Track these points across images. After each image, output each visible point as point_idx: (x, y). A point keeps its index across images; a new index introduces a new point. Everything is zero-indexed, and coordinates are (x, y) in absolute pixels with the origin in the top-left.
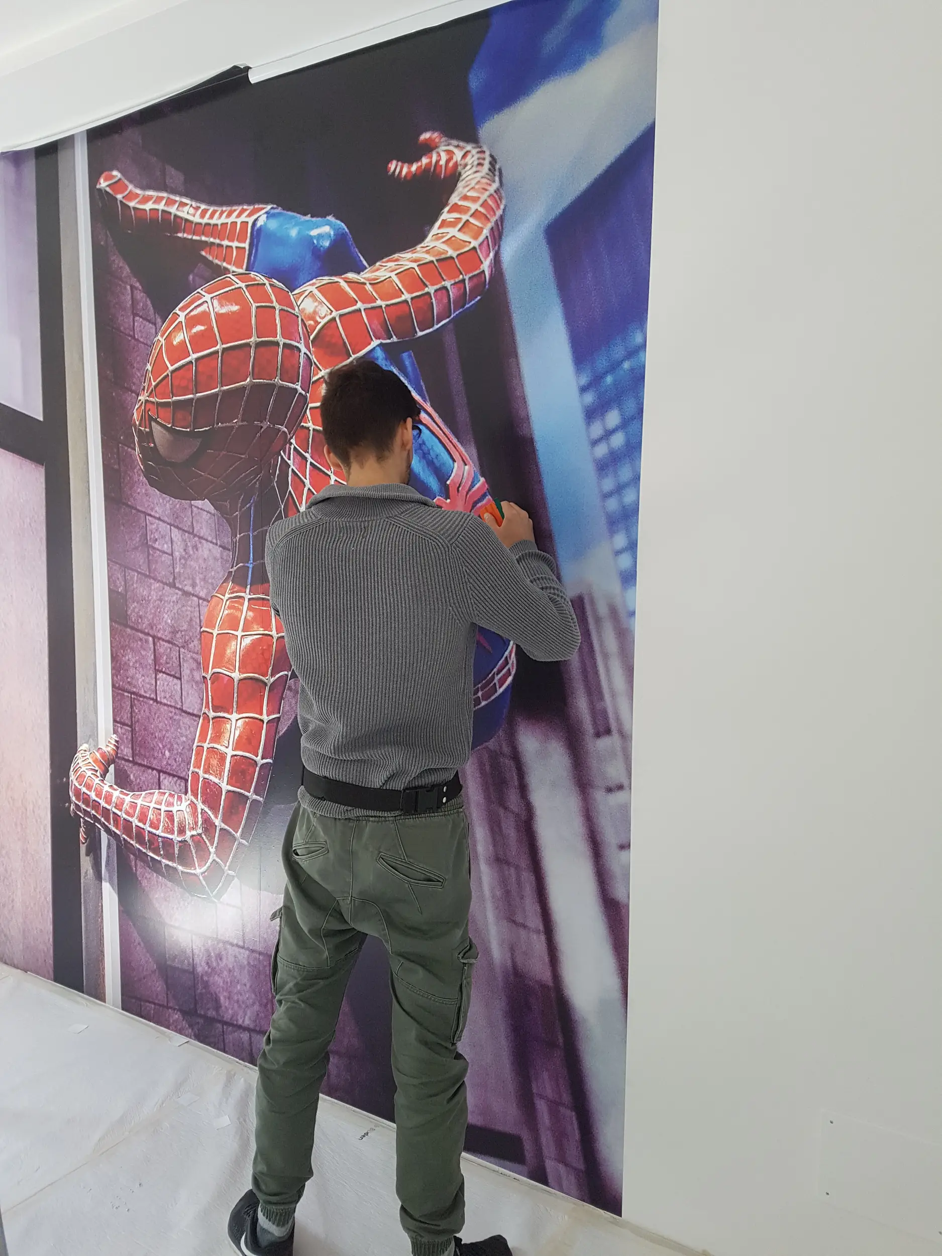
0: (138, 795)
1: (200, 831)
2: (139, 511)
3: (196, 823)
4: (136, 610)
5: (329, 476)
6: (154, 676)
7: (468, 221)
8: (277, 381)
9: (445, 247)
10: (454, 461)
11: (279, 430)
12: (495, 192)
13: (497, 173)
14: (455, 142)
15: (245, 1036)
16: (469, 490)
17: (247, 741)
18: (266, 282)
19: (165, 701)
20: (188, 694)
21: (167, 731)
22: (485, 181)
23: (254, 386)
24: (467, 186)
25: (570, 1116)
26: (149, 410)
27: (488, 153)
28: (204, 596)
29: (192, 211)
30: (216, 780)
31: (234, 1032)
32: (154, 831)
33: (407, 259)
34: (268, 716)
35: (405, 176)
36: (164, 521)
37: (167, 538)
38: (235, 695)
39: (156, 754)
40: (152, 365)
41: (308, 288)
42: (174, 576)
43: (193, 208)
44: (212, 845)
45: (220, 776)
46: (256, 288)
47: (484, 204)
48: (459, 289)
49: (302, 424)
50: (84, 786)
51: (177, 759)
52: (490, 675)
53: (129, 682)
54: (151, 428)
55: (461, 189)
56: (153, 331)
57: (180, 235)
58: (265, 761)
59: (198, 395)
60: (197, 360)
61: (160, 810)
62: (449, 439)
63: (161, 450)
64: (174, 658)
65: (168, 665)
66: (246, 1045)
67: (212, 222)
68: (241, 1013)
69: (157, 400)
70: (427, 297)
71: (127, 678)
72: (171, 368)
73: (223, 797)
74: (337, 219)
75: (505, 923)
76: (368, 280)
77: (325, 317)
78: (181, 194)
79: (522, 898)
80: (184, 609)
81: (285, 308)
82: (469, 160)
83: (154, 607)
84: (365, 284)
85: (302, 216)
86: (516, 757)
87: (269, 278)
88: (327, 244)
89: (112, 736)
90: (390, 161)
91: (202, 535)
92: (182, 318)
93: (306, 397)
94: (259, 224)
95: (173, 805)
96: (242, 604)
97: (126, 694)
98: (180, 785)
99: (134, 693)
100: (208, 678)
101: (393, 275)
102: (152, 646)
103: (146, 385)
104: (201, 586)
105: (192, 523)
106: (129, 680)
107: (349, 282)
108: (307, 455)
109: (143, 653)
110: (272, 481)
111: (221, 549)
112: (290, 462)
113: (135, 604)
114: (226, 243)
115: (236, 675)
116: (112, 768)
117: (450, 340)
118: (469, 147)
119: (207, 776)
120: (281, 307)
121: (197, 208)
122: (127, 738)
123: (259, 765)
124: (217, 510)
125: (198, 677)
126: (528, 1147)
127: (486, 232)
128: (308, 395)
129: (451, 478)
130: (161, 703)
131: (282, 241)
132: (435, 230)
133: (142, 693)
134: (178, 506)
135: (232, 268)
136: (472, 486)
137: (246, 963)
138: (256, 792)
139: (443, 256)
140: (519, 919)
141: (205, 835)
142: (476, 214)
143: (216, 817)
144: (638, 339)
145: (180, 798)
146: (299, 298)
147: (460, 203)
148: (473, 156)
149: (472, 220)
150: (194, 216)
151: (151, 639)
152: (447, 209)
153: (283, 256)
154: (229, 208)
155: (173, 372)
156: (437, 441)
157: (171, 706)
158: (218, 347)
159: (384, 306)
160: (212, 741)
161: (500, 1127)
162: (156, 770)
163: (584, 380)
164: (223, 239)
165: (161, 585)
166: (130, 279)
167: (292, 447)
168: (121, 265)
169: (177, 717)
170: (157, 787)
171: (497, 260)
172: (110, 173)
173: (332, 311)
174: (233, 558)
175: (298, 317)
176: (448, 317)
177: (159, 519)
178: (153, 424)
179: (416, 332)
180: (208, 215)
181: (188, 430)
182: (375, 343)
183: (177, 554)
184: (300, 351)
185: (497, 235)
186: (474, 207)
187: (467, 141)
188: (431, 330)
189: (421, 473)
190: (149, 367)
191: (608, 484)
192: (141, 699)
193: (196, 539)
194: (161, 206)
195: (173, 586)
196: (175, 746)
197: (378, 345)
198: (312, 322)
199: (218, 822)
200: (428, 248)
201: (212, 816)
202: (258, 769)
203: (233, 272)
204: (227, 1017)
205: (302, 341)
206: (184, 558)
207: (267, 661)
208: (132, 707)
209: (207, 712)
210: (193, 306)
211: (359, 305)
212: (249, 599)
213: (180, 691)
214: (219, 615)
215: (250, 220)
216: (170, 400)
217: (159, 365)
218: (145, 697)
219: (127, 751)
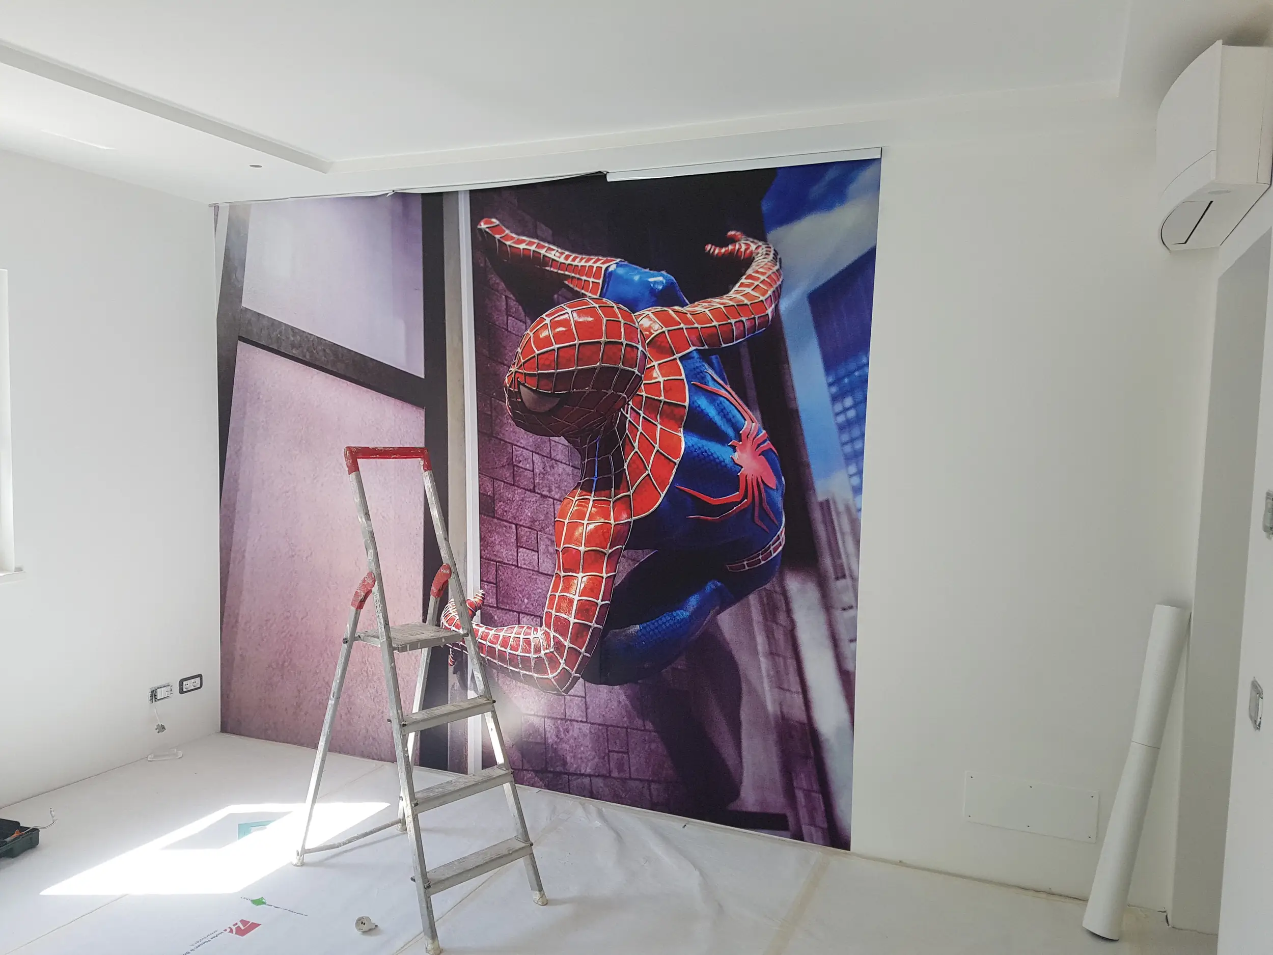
0: (501, 629)
1: (552, 650)
2: (506, 442)
3: (549, 645)
4: (502, 507)
5: (657, 425)
6: (516, 550)
7: (758, 285)
8: (620, 366)
9: (743, 298)
10: (745, 420)
11: (620, 396)
12: (777, 271)
13: (778, 260)
14: (751, 240)
15: (586, 780)
16: (755, 437)
17: (591, 589)
18: (614, 305)
19: (525, 566)
20: (544, 561)
21: (527, 586)
22: (770, 264)
23: (602, 368)
24: (758, 265)
25: (818, 797)
26: (518, 378)
27: (772, 249)
29: (557, 254)
30: (566, 616)
31: (578, 779)
32: (514, 652)
33: (716, 302)
35: (717, 255)
36: (527, 450)
37: (529, 460)
39: (516, 601)
40: (522, 349)
41: (646, 312)
42: (534, 485)
43: (559, 253)
44: (562, 658)
45: (569, 613)
48: (751, 323)
49: (638, 393)
50: (453, 626)
51: (534, 604)
52: (768, 546)
53: (494, 555)
54: (519, 389)
55: (754, 266)
56: (524, 327)
57: (548, 268)
58: (604, 603)
59: (558, 370)
60: (558, 349)
61: (519, 638)
62: (742, 407)
63: (527, 404)
64: (533, 538)
65: (527, 543)
66: (588, 787)
67: (575, 263)
68: (583, 765)
69: (525, 372)
70: (729, 325)
71: (493, 552)
72: (537, 352)
73: (571, 627)
74: (668, 273)
75: (776, 690)
76: (689, 311)
77: (657, 331)
78: (549, 243)
79: (787, 674)
80: (541, 506)
82: (760, 250)
83: (517, 505)
84: (687, 314)
85: (642, 269)
86: (785, 593)
87: (617, 303)
88: (661, 287)
89: (480, 591)
90: (708, 244)
91: (558, 459)
92: (548, 320)
93: (641, 378)
94: (611, 269)
95: (530, 634)
96: (588, 504)
97: (492, 562)
98: (536, 621)
99: (499, 562)
101: (707, 311)
102: (515, 531)
104: (556, 492)
105: (550, 450)
106: (495, 553)
107: (675, 311)
108: (640, 412)
109: (507, 535)
110: (613, 427)
111: (572, 468)
112: (628, 416)
113: (502, 503)
114: (584, 278)
115: (582, 549)
116: (478, 613)
117: (744, 351)
118: (760, 244)
119: (558, 614)
120: (625, 322)
121: (562, 254)
122: (492, 592)
123: (599, 605)
124: (570, 443)
125: (551, 549)
126: (791, 820)
127: (770, 293)
128: (643, 376)
129: (743, 430)
130: (521, 568)
131: (628, 282)
132: (736, 288)
133: (506, 561)
134: (539, 440)
135: (588, 294)
136: (757, 434)
137: (588, 732)
138: (597, 623)
139: (741, 303)
140: (785, 686)
141: (556, 652)
142: (763, 282)
143: (566, 640)
144: (864, 361)
145: (536, 630)
146: (639, 318)
147: (753, 274)
148: (763, 249)
149: (760, 285)
150: (559, 258)
151: (514, 526)
152: (744, 277)
153: (629, 292)
154: (587, 257)
156: (734, 408)
157: (530, 570)
158: (576, 342)
159: (699, 328)
160: (562, 591)
161: (772, 811)
162: (517, 612)
163: (831, 380)
165: (524, 491)
166: (505, 291)
167: (630, 406)
168: (497, 281)
169: (534, 577)
170: (517, 623)
172: (490, 219)
173: (662, 328)
174: (582, 474)
175: (637, 329)
176: (744, 338)
177: (523, 448)
178: (521, 387)
179: (721, 345)
180: (571, 258)
181: (550, 392)
182: (692, 348)
183: (537, 471)
185: (777, 295)
186: (762, 278)
187: (760, 240)
188: (732, 344)
189: (723, 427)
190: (519, 350)
191: (845, 437)
192: (505, 565)
193: (554, 461)
194: (533, 248)
195: (533, 491)
196: (533, 595)
197: (694, 350)
198: (647, 333)
199: (567, 643)
201: (562, 640)
202: (598, 608)
203: (589, 297)
204: (572, 770)
205: (640, 343)
206: (543, 473)
207: (606, 540)
208: (496, 571)
209: (558, 572)
210: (557, 315)
212: (593, 500)
213: (537, 560)
215: (604, 267)
216: (536, 372)
217: (527, 348)
218: (509, 564)
219: (492, 601)
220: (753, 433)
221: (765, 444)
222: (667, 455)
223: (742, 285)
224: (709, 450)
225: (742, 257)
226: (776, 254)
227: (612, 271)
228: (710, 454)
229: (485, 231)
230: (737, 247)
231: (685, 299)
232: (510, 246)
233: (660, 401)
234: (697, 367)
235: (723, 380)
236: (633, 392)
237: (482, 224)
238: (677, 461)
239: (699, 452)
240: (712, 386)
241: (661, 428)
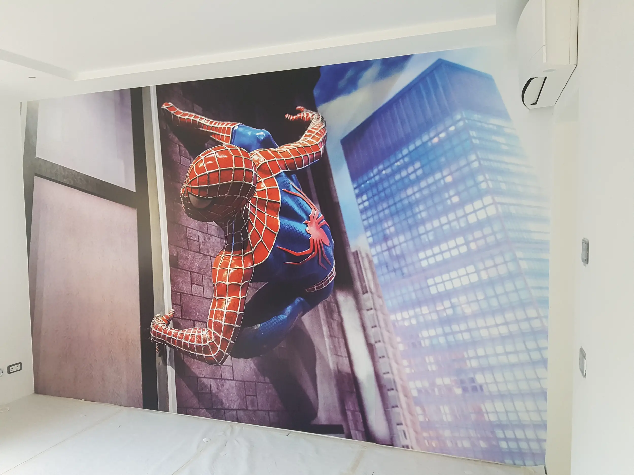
0: (184, 331)
1: (213, 341)
2: (183, 226)
3: (211, 338)
4: (182, 262)
5: (265, 214)
6: (191, 286)
7: (314, 136)
8: (243, 181)
9: (306, 143)
10: (311, 209)
11: (244, 198)
12: (324, 128)
13: (324, 122)
14: (309, 111)
15: (234, 412)
16: (317, 218)
17: (233, 306)
19: (196, 295)
20: (206, 291)
21: (198, 305)
22: (320, 124)
24: (314, 125)
25: (359, 415)
26: (188, 190)
28: (213, 256)
29: (206, 121)
30: (220, 321)
31: (230, 412)
32: (192, 343)
33: (293, 145)
34: (241, 297)
35: (292, 120)
36: (195, 230)
37: (196, 235)
38: (227, 290)
39: (192, 314)
40: (189, 174)
41: (255, 152)
42: (200, 249)
43: (207, 120)
44: (218, 345)
45: (222, 320)
46: (234, 151)
47: (320, 131)
49: (254, 196)
50: (158, 330)
51: (202, 316)
52: (327, 277)
53: (179, 289)
54: (189, 196)
55: (311, 125)
56: (190, 162)
57: (201, 129)
58: (240, 313)
60: (209, 173)
61: (195, 335)
62: (309, 202)
63: (193, 204)
64: (200, 279)
65: (197, 282)
66: (235, 416)
67: (216, 126)
68: (232, 404)
69: (191, 186)
71: (179, 287)
72: (198, 175)
73: (223, 327)
74: (266, 130)
75: (335, 356)
76: (279, 151)
77: (262, 161)
78: (201, 115)
79: (340, 347)
80: (204, 261)
81: (246, 158)
82: (314, 117)
83: (190, 260)
84: (278, 152)
85: (252, 128)
86: (337, 303)
87: (240, 147)
88: (263, 138)
89: (172, 310)
90: (286, 114)
91: (212, 234)
92: (202, 158)
93: (255, 188)
94: (235, 129)
95: (200, 332)
96: (230, 258)
97: (178, 293)
98: (204, 325)
99: (182, 293)
100: (215, 285)
101: (288, 150)
102: (190, 275)
103: (186, 181)
104: (212, 252)
105: (208, 230)
106: (179, 288)
107: (272, 151)
108: (256, 207)
109: (186, 278)
110: (242, 215)
111: (220, 239)
112: (249, 209)
113: (182, 260)
114: (221, 134)
115: (227, 283)
116: (171, 322)
117: (309, 172)
118: (314, 113)
119: (215, 320)
120: (245, 157)
121: (208, 121)
122: (179, 310)
123: (238, 314)
124: (218, 225)
125: (210, 285)
126: (345, 427)
127: (321, 140)
128: (256, 186)
129: (311, 214)
130: (194, 295)
131: (245, 135)
132: (303, 137)
133: (186, 292)
134: (201, 224)
136: (318, 217)
137: (234, 385)
138: (237, 324)
139: (306, 146)
140: (339, 354)
141: (215, 342)
142: (317, 134)
143: (220, 335)
145: (204, 330)
146: (252, 155)
147: (312, 130)
148: (315, 116)
149: (316, 136)
150: (207, 123)
151: (189, 272)
152: (307, 131)
153: (246, 141)
154: (222, 122)
155: (198, 177)
156: (305, 203)
157: (199, 296)
159: (285, 160)
160: (217, 307)
161: (335, 423)
162: (193, 320)
163: (355, 186)
164: (220, 132)
165: (194, 252)
166: (178, 142)
167: (250, 204)
168: (174, 137)
169: (202, 300)
170: (193, 326)
171: (325, 149)
172: (168, 103)
173: (265, 160)
174: (226, 242)
175: (251, 161)
177: (193, 229)
179: (297, 168)
180: (213, 123)
181: (206, 197)
182: (282, 171)
183: (201, 241)
184: (252, 172)
186: (316, 132)
187: (314, 111)
188: (302, 168)
189: (300, 213)
190: (188, 174)
191: (364, 217)
192: (185, 295)
193: (210, 235)
194: (192, 118)
195: (199, 252)
196: (201, 311)
197: (283, 172)
198: (257, 163)
199: (221, 336)
200: (300, 143)
202: (237, 316)
203: (224, 144)
204: (226, 407)
206: (204, 242)
208: (181, 298)
209: (215, 297)
211: (275, 159)
212: (233, 256)
213: (203, 291)
214: (219, 262)
215: (232, 127)
218: (187, 294)
219: (179, 315)
220: (316, 216)
221: (322, 222)
222: (271, 230)
223: (306, 136)
224: (293, 226)
225: (305, 121)
226: (323, 118)
227: (236, 130)
228: (294, 228)
229: (166, 110)
230: (302, 115)
231: (276, 144)
232: (179, 117)
233: (266, 200)
234: (285, 181)
235: (299, 188)
236: (251, 196)
237: (164, 105)
238: (277, 233)
239: (288, 227)
240: (293, 191)
241: (267, 215)
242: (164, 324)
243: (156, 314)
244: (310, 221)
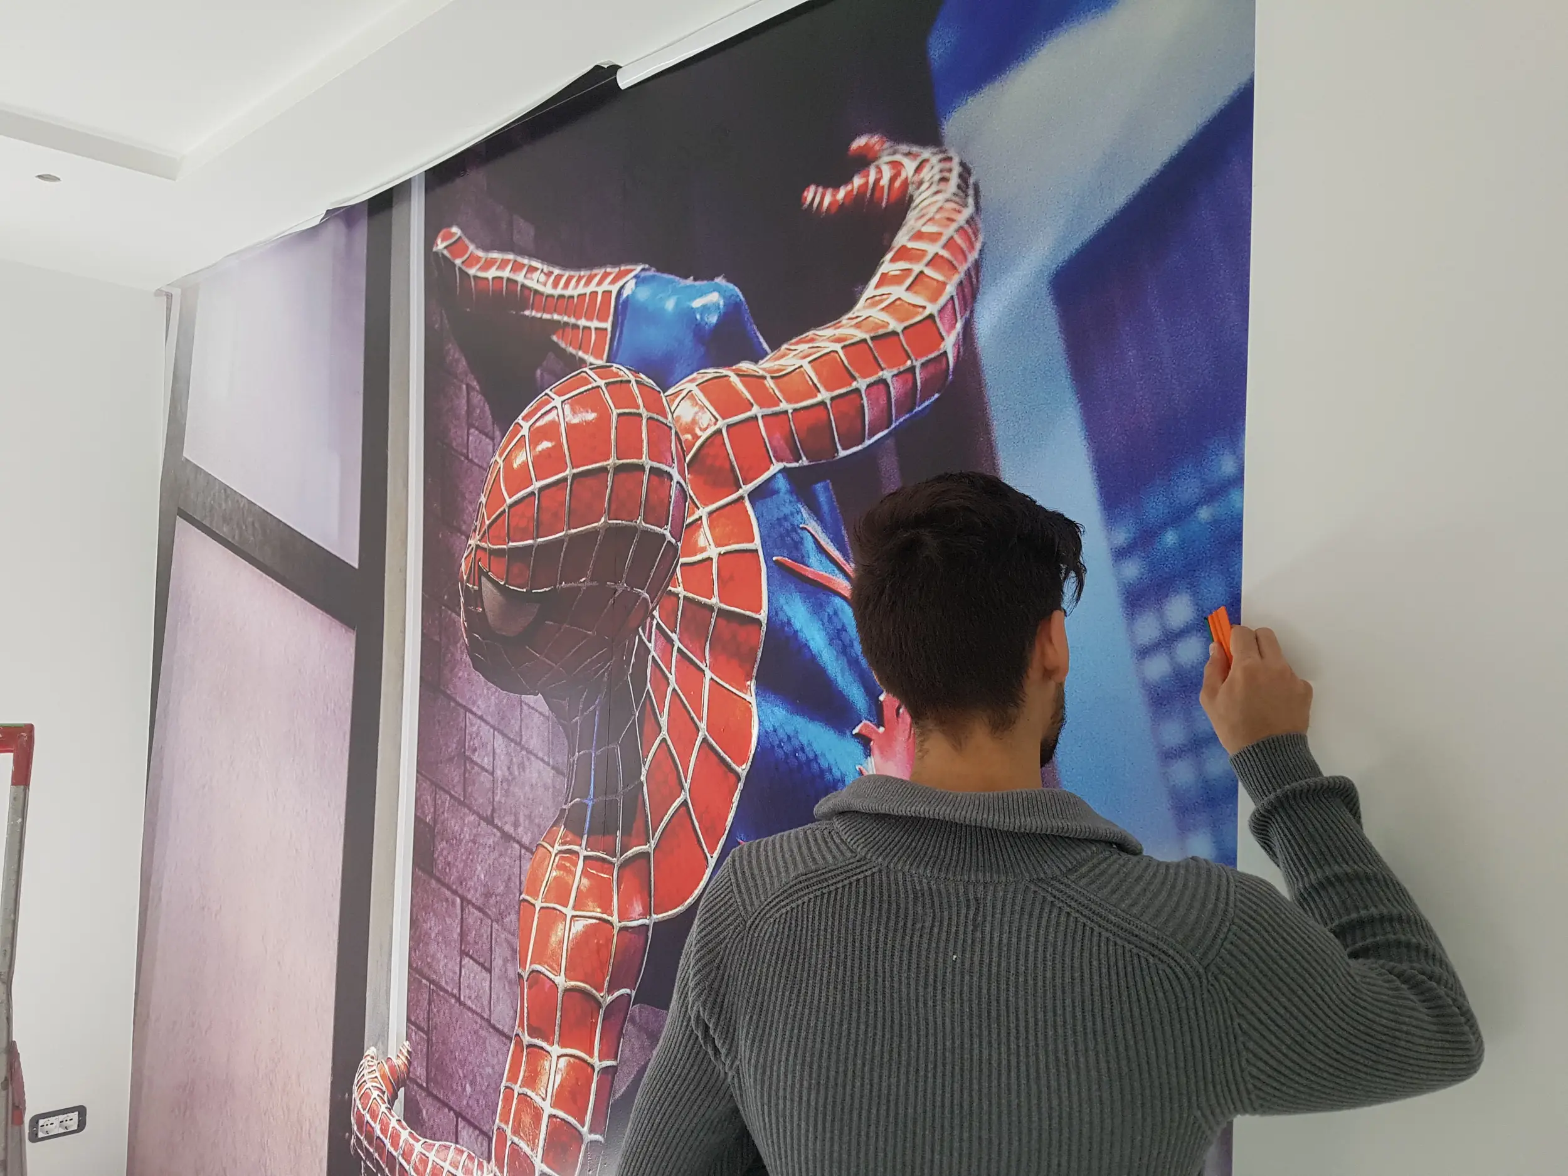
2: (458, 703)
4: (445, 853)
6: (458, 959)
7: (922, 272)
8: (640, 523)
9: (885, 317)
11: (638, 595)
12: (968, 222)
13: (971, 192)
14: (904, 148)
18: (632, 378)
19: (469, 1003)
20: (498, 998)
21: (470, 1052)
23: (609, 530)
24: (922, 216)
26: (479, 560)
27: (956, 160)
28: (527, 843)
29: (543, 278)
34: (600, 1061)
35: (828, 208)
36: (486, 722)
37: (490, 748)
38: (559, 1014)
39: (454, 1085)
42: (493, 807)
46: (618, 387)
47: (950, 244)
48: (905, 382)
51: (480, 1102)
53: (428, 963)
55: (912, 222)
56: (490, 448)
57: (527, 313)
59: (540, 540)
60: (541, 489)
64: (485, 937)
65: (476, 947)
67: (567, 293)
70: (853, 396)
71: (427, 957)
72: (509, 501)
74: (729, 281)
76: (769, 372)
77: (707, 428)
78: (531, 256)
80: (501, 860)
81: (655, 416)
82: (926, 174)
83: (466, 851)
87: (636, 372)
88: (713, 319)
91: (531, 748)
92: (525, 432)
94: (626, 293)
96: (575, 865)
97: (424, 981)
99: (433, 982)
100: (525, 977)
101: (805, 363)
102: (459, 912)
103: (478, 523)
104: (525, 827)
105: (521, 728)
106: (429, 959)
107: (742, 375)
108: (674, 637)
109: (448, 921)
111: (553, 772)
112: (651, 646)
113: (444, 844)
114: (583, 322)
117: (888, 464)
118: (926, 153)
120: (650, 414)
122: (422, 1050)
125: (512, 974)
127: (950, 289)
130: (464, 1005)
131: (652, 316)
132: (870, 290)
133: (443, 984)
134: (505, 701)
135: (589, 359)
139: (881, 331)
142: (935, 261)
144: (1227, 466)
147: (910, 245)
149: (928, 271)
150: (545, 285)
151: (458, 900)
155: (511, 506)
157: (477, 1013)
158: (567, 472)
159: (790, 411)
162: (455, 1111)
164: (578, 318)
165: (477, 819)
166: (467, 376)
167: (655, 622)
168: (457, 356)
169: (483, 1033)
171: (968, 335)
173: (717, 420)
176: (888, 428)
177: (481, 718)
178: (483, 579)
179: (837, 451)
181: (525, 590)
182: (776, 467)
183: (498, 773)
184: (671, 478)
185: (969, 293)
186: (932, 249)
188: (860, 447)
189: (839, 679)
190: (483, 499)
192: (442, 993)
193: (524, 753)
194: (506, 273)
195: (490, 821)
196: (479, 1079)
197: (780, 471)
198: (689, 437)
200: (859, 319)
203: (591, 364)
205: (675, 465)
206: (507, 780)
208: (429, 1004)
209: (521, 1034)
210: (539, 414)
211: (756, 410)
212: (586, 858)
213: (488, 992)
214: (544, 876)
215: (615, 289)
216: (505, 547)
217: (495, 497)
218: (446, 991)
219: (420, 1072)
222: (722, 754)
223: (885, 280)
224: (810, 744)
225: (884, 204)
226: (966, 171)
227: (628, 297)
230: (872, 179)
231: (762, 340)
232: (475, 277)
233: (711, 608)
234: (786, 518)
235: (841, 549)
236: (660, 587)
237: (439, 241)
238: (743, 770)
239: (787, 748)
240: (816, 567)
241: (712, 679)
242: (384, 1093)
243: (368, 1048)
244: (883, 726)
